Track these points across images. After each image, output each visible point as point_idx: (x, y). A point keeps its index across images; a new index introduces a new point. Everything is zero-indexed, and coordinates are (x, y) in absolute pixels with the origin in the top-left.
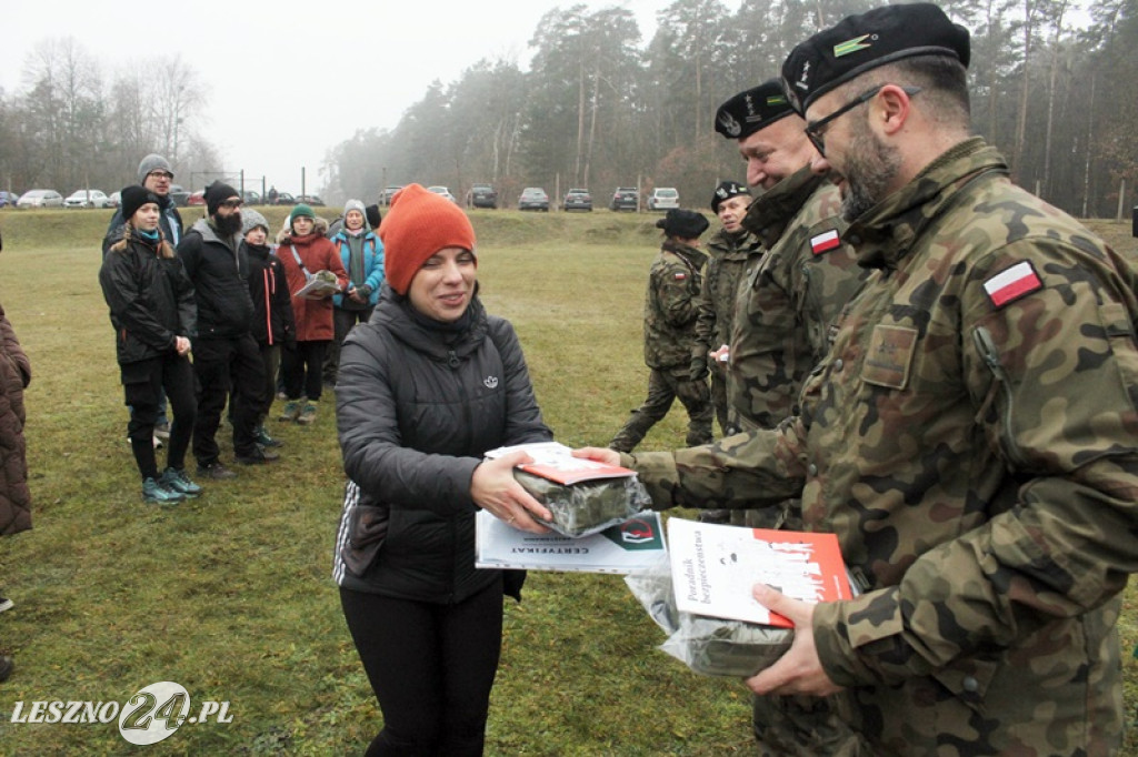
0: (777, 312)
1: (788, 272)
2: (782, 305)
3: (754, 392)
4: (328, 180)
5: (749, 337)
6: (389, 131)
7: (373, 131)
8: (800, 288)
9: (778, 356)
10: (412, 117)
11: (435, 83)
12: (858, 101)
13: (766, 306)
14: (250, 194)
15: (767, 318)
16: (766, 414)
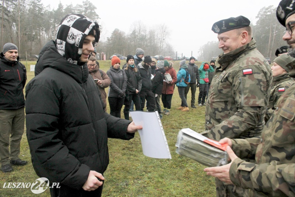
2: (229, 88)
5: (218, 96)
15: (224, 91)
16: (220, 119)
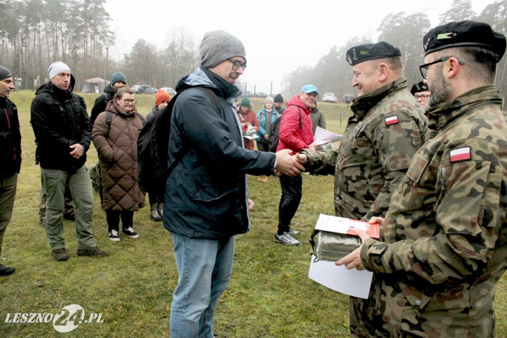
0: (365, 149)
1: (373, 132)
2: (367, 146)
3: (349, 182)
4: (285, 88)
5: (351, 158)
6: (312, 68)
7: (305, 67)
8: (378, 139)
9: (362, 167)
10: (323, 62)
11: (333, 47)
12: (440, 61)
13: (360, 146)
14: (249, 92)
15: (360, 151)
16: (354, 192)
